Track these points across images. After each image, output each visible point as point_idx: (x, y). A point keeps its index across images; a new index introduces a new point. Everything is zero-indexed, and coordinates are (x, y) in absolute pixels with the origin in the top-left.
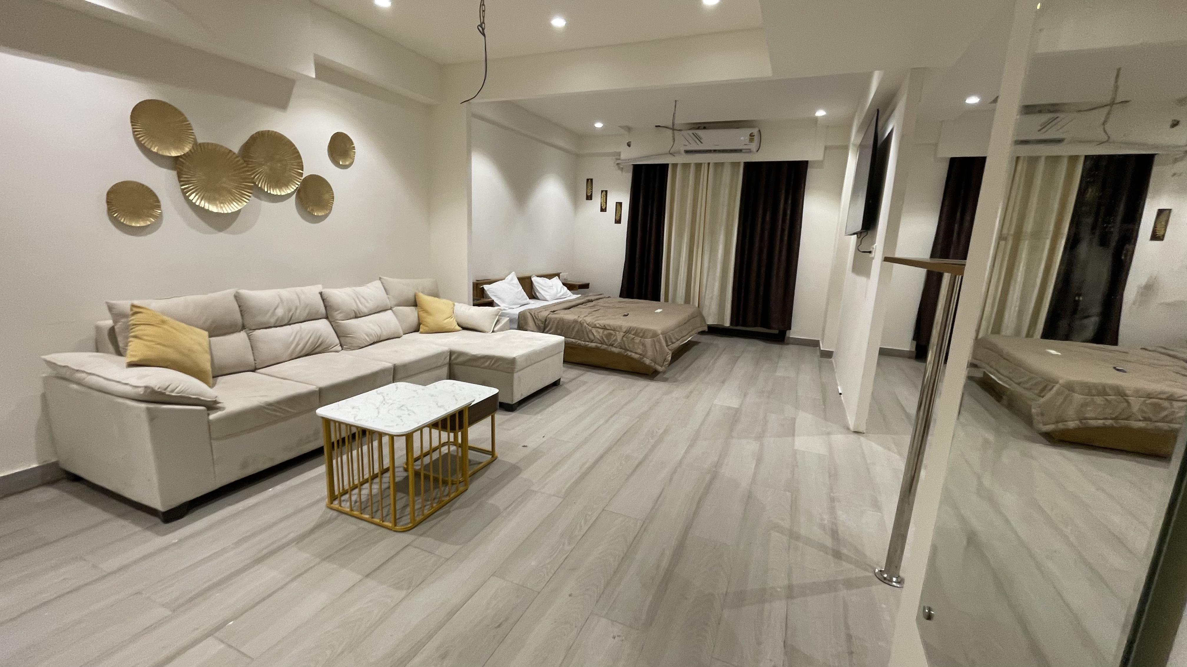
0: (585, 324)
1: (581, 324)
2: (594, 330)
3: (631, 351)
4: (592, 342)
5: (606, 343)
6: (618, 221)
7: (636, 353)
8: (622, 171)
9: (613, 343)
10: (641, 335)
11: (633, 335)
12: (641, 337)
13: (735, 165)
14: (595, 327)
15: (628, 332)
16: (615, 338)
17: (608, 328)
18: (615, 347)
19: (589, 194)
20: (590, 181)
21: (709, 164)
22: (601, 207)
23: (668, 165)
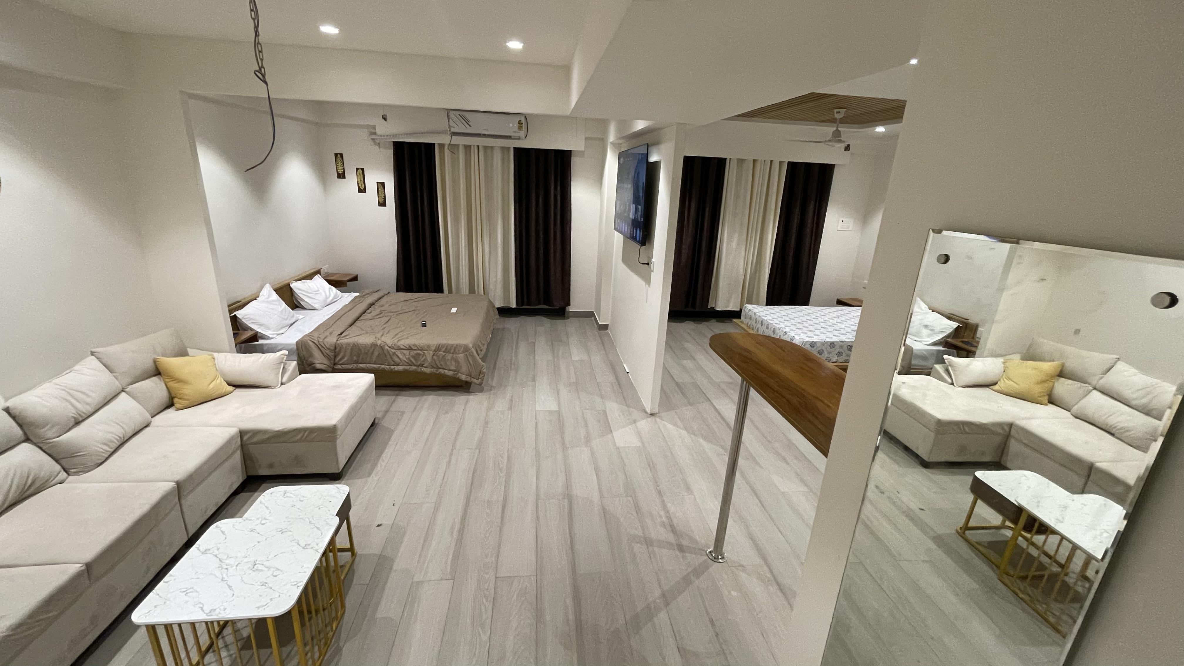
0: (387, 347)
1: (382, 348)
2: (398, 353)
3: (443, 369)
4: (398, 365)
5: (414, 364)
6: (383, 204)
7: (449, 370)
8: (380, 147)
9: (423, 363)
10: (452, 351)
11: (444, 352)
12: (453, 353)
13: (504, 149)
14: (399, 349)
15: (438, 348)
16: (424, 357)
17: (414, 348)
18: (425, 367)
19: (341, 171)
20: (339, 156)
21: (478, 146)
22: (359, 187)
23: (434, 144)
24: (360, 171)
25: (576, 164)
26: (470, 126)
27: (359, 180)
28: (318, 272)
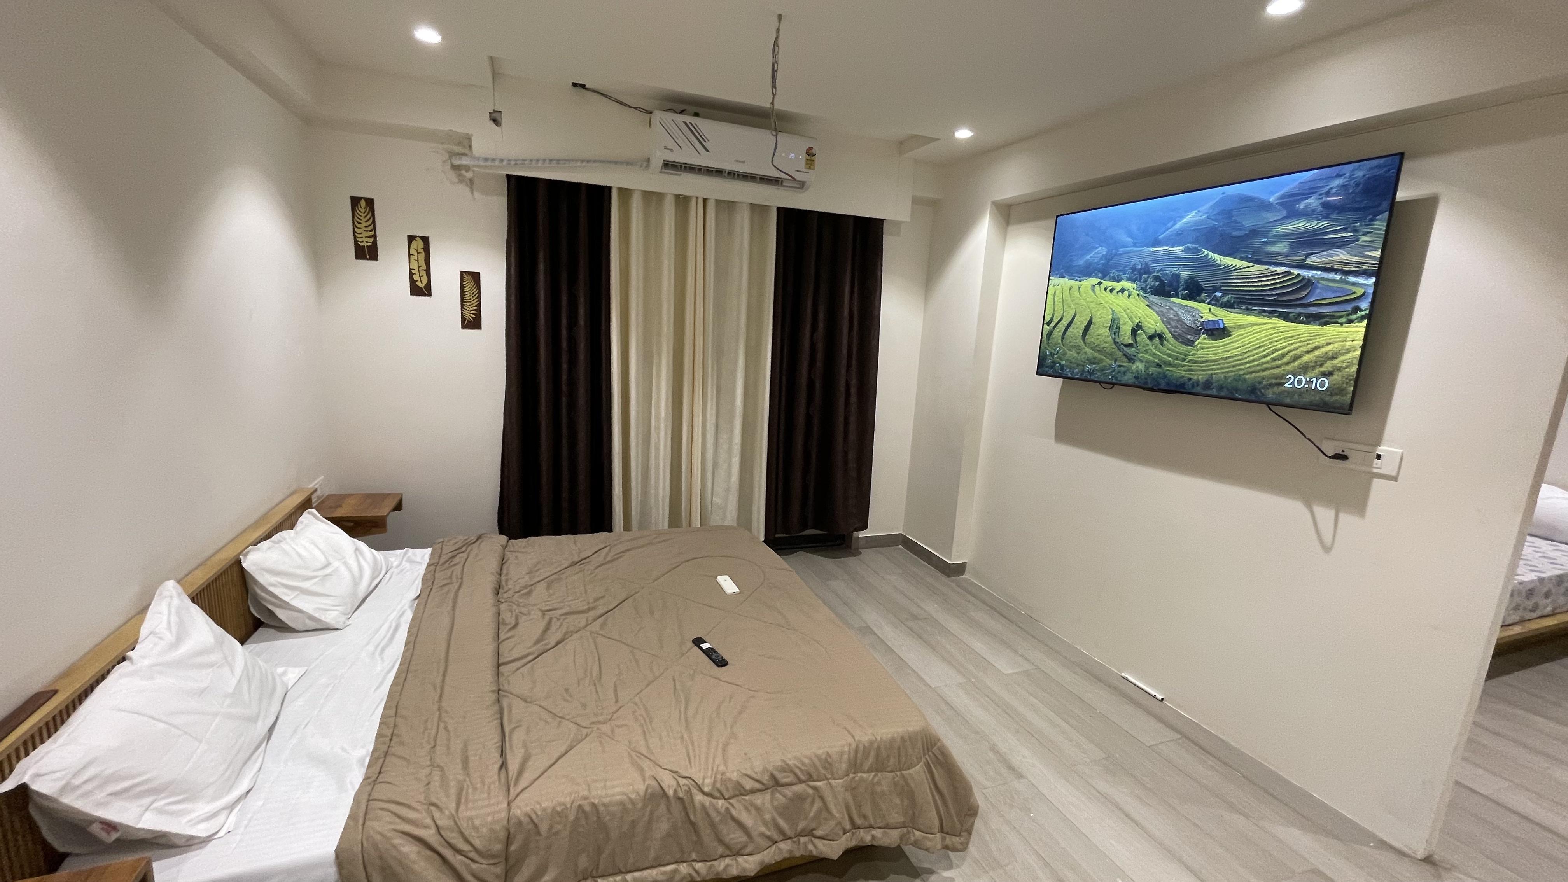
2: (737, 808)
6: (473, 323)
8: (472, 190)
10: (892, 762)
11: (870, 770)
12: (895, 770)
13: (758, 210)
16: (818, 805)
17: (784, 779)
18: (819, 837)
19: (365, 242)
20: (363, 203)
21: (705, 200)
22: (413, 282)
23: (610, 189)
24: (418, 244)
25: (891, 246)
26: (707, 151)
27: (414, 265)
28: (306, 505)
